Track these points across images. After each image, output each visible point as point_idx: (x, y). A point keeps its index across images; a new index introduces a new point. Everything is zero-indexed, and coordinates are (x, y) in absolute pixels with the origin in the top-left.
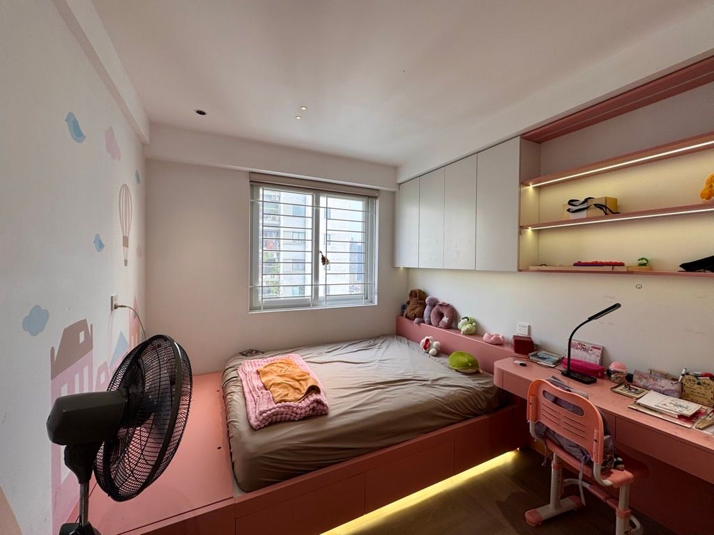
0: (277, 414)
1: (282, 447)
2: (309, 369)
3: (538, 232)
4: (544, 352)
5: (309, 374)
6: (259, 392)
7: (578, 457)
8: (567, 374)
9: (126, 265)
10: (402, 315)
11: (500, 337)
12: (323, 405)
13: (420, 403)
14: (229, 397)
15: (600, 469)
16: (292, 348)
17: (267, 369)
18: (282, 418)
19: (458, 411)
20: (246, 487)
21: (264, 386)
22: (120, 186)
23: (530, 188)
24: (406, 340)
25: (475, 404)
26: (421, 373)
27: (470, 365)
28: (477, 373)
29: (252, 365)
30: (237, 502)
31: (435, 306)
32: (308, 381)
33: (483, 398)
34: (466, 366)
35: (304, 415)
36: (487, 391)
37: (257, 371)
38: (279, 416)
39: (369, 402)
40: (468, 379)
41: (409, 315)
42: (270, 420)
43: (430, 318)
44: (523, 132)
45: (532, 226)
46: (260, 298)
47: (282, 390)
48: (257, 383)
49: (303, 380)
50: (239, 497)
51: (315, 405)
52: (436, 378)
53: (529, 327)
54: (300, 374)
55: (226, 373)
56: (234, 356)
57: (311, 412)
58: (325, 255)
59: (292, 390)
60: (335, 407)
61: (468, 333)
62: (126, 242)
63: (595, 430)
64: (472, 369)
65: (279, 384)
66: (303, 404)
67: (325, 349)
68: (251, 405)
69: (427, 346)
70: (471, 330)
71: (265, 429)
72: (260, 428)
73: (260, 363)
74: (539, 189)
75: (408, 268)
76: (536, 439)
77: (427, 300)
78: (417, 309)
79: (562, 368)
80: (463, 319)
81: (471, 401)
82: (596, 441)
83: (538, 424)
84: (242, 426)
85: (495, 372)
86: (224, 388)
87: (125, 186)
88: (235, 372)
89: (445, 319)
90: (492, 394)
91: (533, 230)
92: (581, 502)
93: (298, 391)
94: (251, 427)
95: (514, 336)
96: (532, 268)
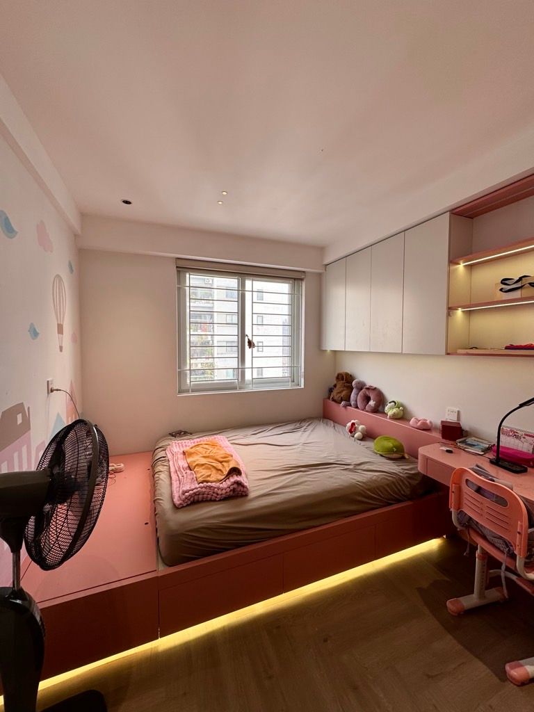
0: (199, 494)
1: (201, 525)
2: (233, 450)
3: (469, 314)
4: (473, 438)
5: (232, 456)
6: (184, 472)
7: (502, 549)
8: (496, 462)
9: (61, 351)
10: (329, 398)
11: (428, 422)
12: (243, 486)
13: (341, 487)
14: (156, 476)
15: (523, 563)
16: (219, 430)
17: (193, 450)
18: (203, 498)
19: (379, 495)
20: (169, 562)
21: (189, 467)
22: (54, 276)
23: (461, 267)
24: (332, 422)
25: (398, 490)
26: (346, 456)
27: (395, 450)
28: (403, 458)
29: (179, 447)
30: (160, 575)
31: (361, 389)
32: (231, 463)
33: (408, 484)
34: (390, 451)
35: (224, 496)
36: (412, 477)
37: (184, 452)
38: (201, 496)
39: (288, 484)
40: (393, 464)
41: (336, 398)
42: (192, 499)
43: (356, 401)
44: (453, 208)
45: (463, 307)
46: (188, 381)
47: (205, 471)
48: (183, 463)
49: (225, 462)
50: (163, 570)
51: (235, 486)
52: (359, 462)
53: (459, 412)
54: (222, 456)
55: (155, 453)
56: (164, 437)
57: (231, 493)
58: (251, 339)
59: (214, 471)
60: (256, 488)
61: (395, 417)
62: (60, 329)
63: (519, 522)
64: (398, 454)
65: (203, 465)
66: (224, 485)
67: (251, 431)
68: (175, 484)
69: (352, 430)
70: (398, 414)
71: (188, 508)
72: (183, 507)
73: (187, 444)
74: (470, 268)
75: (335, 351)
76: (459, 528)
77: (353, 383)
78: (344, 393)
79: (491, 456)
80: (390, 403)
81: (394, 487)
82: (519, 533)
83: (461, 513)
84: (166, 505)
85: (420, 457)
86: (153, 467)
87: (58, 276)
88: (164, 452)
89: (372, 403)
90: (416, 480)
91: (463, 312)
92: (503, 595)
93: (220, 472)
94: (174, 505)
95: (442, 422)
96: (460, 351)
